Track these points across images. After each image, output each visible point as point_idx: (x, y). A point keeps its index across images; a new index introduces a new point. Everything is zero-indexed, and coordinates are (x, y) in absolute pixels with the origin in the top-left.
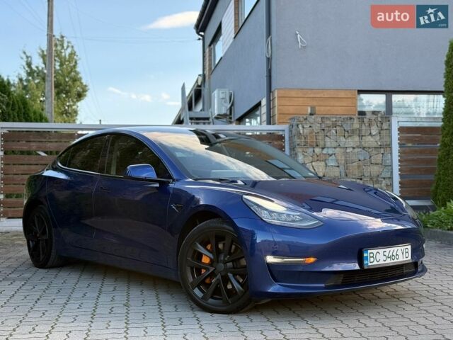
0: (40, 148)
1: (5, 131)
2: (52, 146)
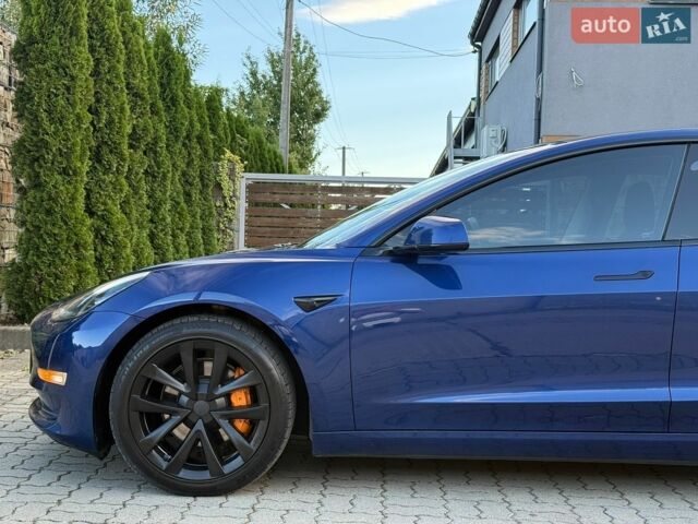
0: (283, 201)
1: (250, 182)
2: (295, 198)
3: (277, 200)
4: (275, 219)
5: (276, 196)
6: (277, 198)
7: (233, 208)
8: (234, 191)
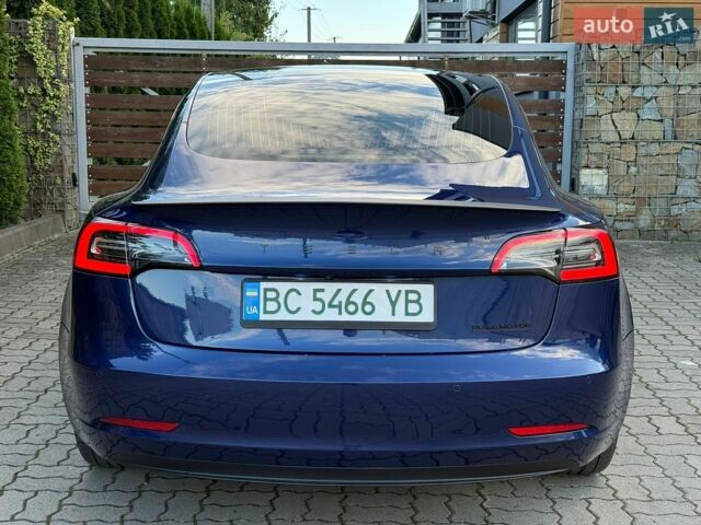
0: (147, 83)
1: (90, 52)
2: (166, 80)
3: (137, 82)
4: (136, 114)
5: (136, 75)
6: (137, 79)
7: (57, 97)
8: (58, 68)
